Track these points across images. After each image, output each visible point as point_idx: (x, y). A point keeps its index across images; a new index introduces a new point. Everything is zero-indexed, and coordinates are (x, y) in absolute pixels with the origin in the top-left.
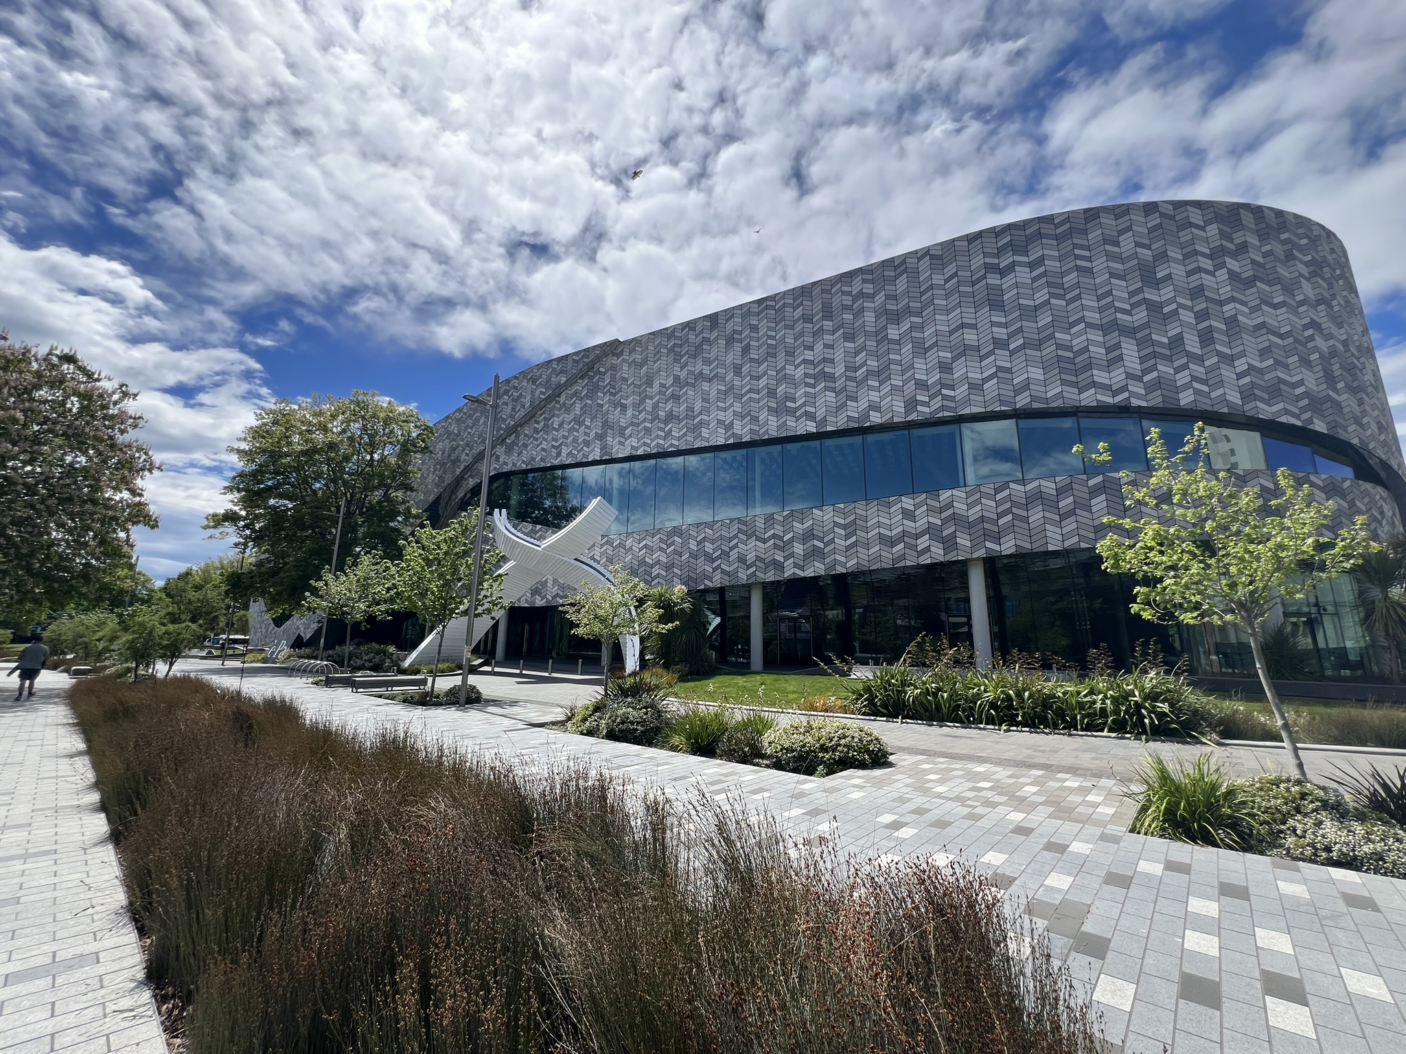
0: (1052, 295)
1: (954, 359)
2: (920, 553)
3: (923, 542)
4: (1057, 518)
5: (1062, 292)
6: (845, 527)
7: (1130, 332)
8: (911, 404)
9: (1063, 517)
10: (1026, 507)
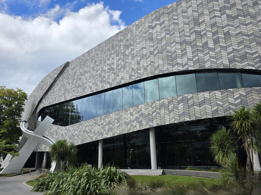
0: (166, 34)
1: (141, 60)
2: (134, 127)
3: (135, 123)
4: (168, 112)
5: (169, 32)
6: (117, 119)
7: (190, 43)
8: (131, 76)
9: (170, 112)
10: (160, 109)
